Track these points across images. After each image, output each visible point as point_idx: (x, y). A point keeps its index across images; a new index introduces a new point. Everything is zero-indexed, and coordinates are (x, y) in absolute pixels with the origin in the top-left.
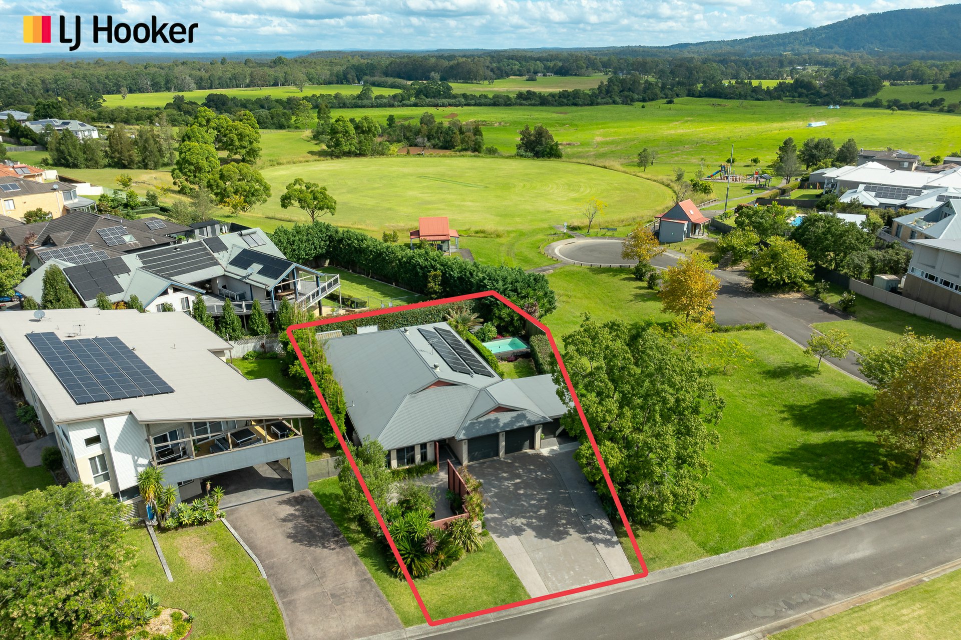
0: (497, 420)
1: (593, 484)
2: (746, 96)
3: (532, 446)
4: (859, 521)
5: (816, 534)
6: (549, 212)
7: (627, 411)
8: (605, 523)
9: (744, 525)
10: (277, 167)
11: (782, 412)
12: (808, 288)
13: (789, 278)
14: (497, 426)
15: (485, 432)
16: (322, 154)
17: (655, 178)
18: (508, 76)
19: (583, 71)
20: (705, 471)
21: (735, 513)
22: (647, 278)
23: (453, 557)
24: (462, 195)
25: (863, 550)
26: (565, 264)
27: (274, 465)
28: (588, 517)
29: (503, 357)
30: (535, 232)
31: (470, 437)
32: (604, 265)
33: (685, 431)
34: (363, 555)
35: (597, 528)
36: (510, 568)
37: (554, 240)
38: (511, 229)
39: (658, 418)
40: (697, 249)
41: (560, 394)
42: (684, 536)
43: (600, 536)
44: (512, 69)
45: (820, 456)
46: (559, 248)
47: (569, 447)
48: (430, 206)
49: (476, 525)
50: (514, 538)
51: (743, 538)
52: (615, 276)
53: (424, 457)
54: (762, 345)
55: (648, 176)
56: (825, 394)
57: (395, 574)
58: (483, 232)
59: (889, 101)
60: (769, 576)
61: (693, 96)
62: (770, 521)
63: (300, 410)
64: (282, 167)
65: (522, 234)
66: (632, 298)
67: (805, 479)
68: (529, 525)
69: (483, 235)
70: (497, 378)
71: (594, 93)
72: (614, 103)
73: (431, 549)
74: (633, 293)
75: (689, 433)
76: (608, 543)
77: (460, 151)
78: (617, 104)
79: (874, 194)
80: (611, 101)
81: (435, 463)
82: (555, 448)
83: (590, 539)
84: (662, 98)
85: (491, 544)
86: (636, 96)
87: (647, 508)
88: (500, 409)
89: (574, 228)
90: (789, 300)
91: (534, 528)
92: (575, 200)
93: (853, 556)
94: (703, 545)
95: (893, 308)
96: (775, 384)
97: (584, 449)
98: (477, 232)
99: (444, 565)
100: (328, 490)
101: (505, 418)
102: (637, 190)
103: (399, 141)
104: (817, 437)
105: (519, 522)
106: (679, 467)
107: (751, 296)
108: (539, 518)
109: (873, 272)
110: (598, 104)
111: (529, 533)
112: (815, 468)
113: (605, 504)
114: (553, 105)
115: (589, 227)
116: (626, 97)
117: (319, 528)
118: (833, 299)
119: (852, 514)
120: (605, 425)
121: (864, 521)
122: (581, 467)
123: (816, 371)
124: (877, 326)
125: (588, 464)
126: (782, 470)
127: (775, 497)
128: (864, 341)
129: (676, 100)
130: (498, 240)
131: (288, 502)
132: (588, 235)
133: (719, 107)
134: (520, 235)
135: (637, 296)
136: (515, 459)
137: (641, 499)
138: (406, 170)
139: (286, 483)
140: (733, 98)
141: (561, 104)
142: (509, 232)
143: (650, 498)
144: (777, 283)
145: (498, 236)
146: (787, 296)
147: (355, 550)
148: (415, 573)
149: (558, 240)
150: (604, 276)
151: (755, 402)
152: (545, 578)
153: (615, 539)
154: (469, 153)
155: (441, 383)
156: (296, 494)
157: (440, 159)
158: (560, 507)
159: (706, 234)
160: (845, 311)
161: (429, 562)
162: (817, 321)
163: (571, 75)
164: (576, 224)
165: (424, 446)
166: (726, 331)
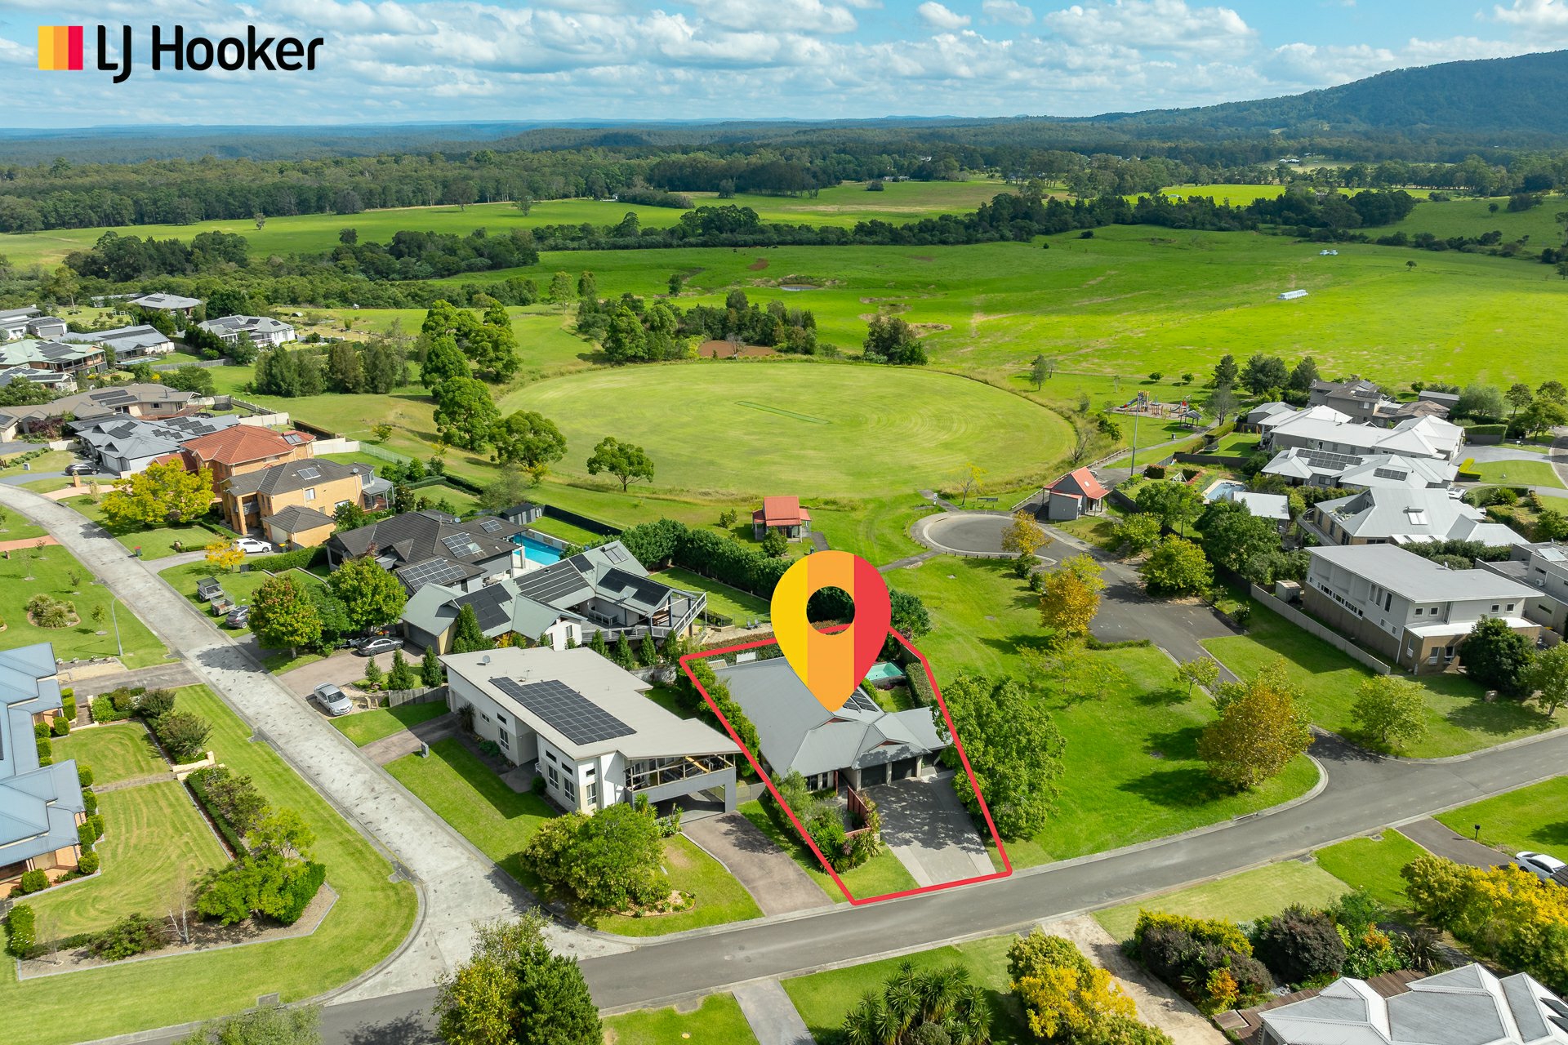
0: (885, 753)
1: (965, 805)
2: (1203, 224)
3: (914, 774)
4: (1182, 836)
5: (1144, 846)
6: (913, 467)
7: (991, 749)
8: (975, 837)
9: (1086, 839)
10: (541, 383)
11: (1146, 740)
12: (1208, 593)
13: (1185, 582)
14: (885, 757)
15: (875, 763)
16: (597, 358)
17: (1053, 406)
18: (838, 181)
19: (956, 173)
20: (1055, 796)
21: (1081, 830)
22: (1029, 575)
23: (862, 859)
24: (798, 436)
25: (1178, 858)
26: (937, 553)
27: (704, 793)
28: (962, 832)
29: (882, 685)
30: (897, 502)
31: (865, 766)
32: (982, 554)
33: (1035, 765)
34: (796, 857)
35: (970, 841)
36: (904, 868)
37: (922, 516)
38: (867, 496)
39: (1014, 754)
40: (1092, 532)
41: (939, 734)
42: (1038, 847)
43: (972, 846)
44: (844, 169)
45: (1164, 783)
46: (929, 526)
47: (945, 775)
48: (762, 458)
49: (876, 836)
50: (904, 847)
51: (1084, 849)
52: (994, 570)
53: (825, 784)
54: (1142, 666)
55: (1043, 401)
56: (1188, 723)
57: (822, 870)
58: (834, 503)
59: (1416, 236)
60: (1099, 876)
61: (1124, 222)
62: (1109, 836)
63: (732, 746)
64: (548, 382)
65: (882, 506)
66: (1011, 602)
67: (1146, 803)
68: (916, 838)
69: (834, 507)
70: (880, 712)
71: (971, 220)
72: (1003, 238)
73: (848, 852)
74: (1013, 596)
75: (1038, 765)
76: (978, 851)
77: (787, 351)
78: (1007, 240)
79: (1307, 460)
80: (997, 236)
81: (834, 789)
82: (934, 775)
83: (964, 848)
84: (1076, 228)
85: (888, 851)
86: (1036, 226)
87: (1007, 824)
88: (888, 743)
89: (945, 496)
90: (1185, 607)
91: (920, 841)
92: (947, 446)
93: (1167, 863)
94: (1051, 854)
95: (1289, 622)
96: (1146, 711)
97: (959, 778)
98: (826, 503)
99: (856, 865)
100: (753, 811)
101: (892, 751)
102: (1027, 426)
103: (699, 333)
104: (1170, 766)
105: (908, 835)
106: (1031, 791)
107: (1143, 602)
108: (923, 833)
109: (1276, 576)
110: (978, 241)
111: (916, 844)
112: (1156, 794)
113: (978, 823)
114: (910, 243)
115: (965, 495)
116: (1021, 229)
117: (756, 840)
118: (1231, 607)
119: (1178, 831)
120: (974, 760)
121: (1186, 837)
122: (956, 791)
123: (1187, 698)
124: (1266, 645)
125: (961, 789)
126: (1129, 795)
127: (1117, 818)
128: (1246, 662)
129: (1096, 231)
130: (853, 515)
131: (723, 820)
132: (962, 507)
133: (1162, 244)
134: (880, 507)
135: (1018, 600)
136: (900, 785)
137: (1002, 817)
138: (719, 389)
139: (720, 806)
140: (1184, 227)
141: (922, 242)
142: (866, 502)
143: (1009, 816)
144: (1172, 586)
145: (853, 509)
146: (1184, 601)
147: (788, 854)
148: (837, 870)
149: (927, 515)
150: (981, 572)
151: (1122, 730)
152: (930, 875)
153: (983, 848)
154: (798, 356)
155: (836, 720)
156: (727, 814)
157: (760, 365)
158: (940, 825)
159: (1105, 510)
160: (1238, 624)
161: (846, 862)
162: (1206, 636)
163: (937, 178)
164: (948, 491)
165: (825, 775)
166: (1108, 648)
